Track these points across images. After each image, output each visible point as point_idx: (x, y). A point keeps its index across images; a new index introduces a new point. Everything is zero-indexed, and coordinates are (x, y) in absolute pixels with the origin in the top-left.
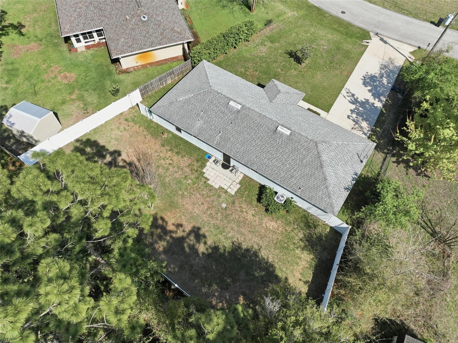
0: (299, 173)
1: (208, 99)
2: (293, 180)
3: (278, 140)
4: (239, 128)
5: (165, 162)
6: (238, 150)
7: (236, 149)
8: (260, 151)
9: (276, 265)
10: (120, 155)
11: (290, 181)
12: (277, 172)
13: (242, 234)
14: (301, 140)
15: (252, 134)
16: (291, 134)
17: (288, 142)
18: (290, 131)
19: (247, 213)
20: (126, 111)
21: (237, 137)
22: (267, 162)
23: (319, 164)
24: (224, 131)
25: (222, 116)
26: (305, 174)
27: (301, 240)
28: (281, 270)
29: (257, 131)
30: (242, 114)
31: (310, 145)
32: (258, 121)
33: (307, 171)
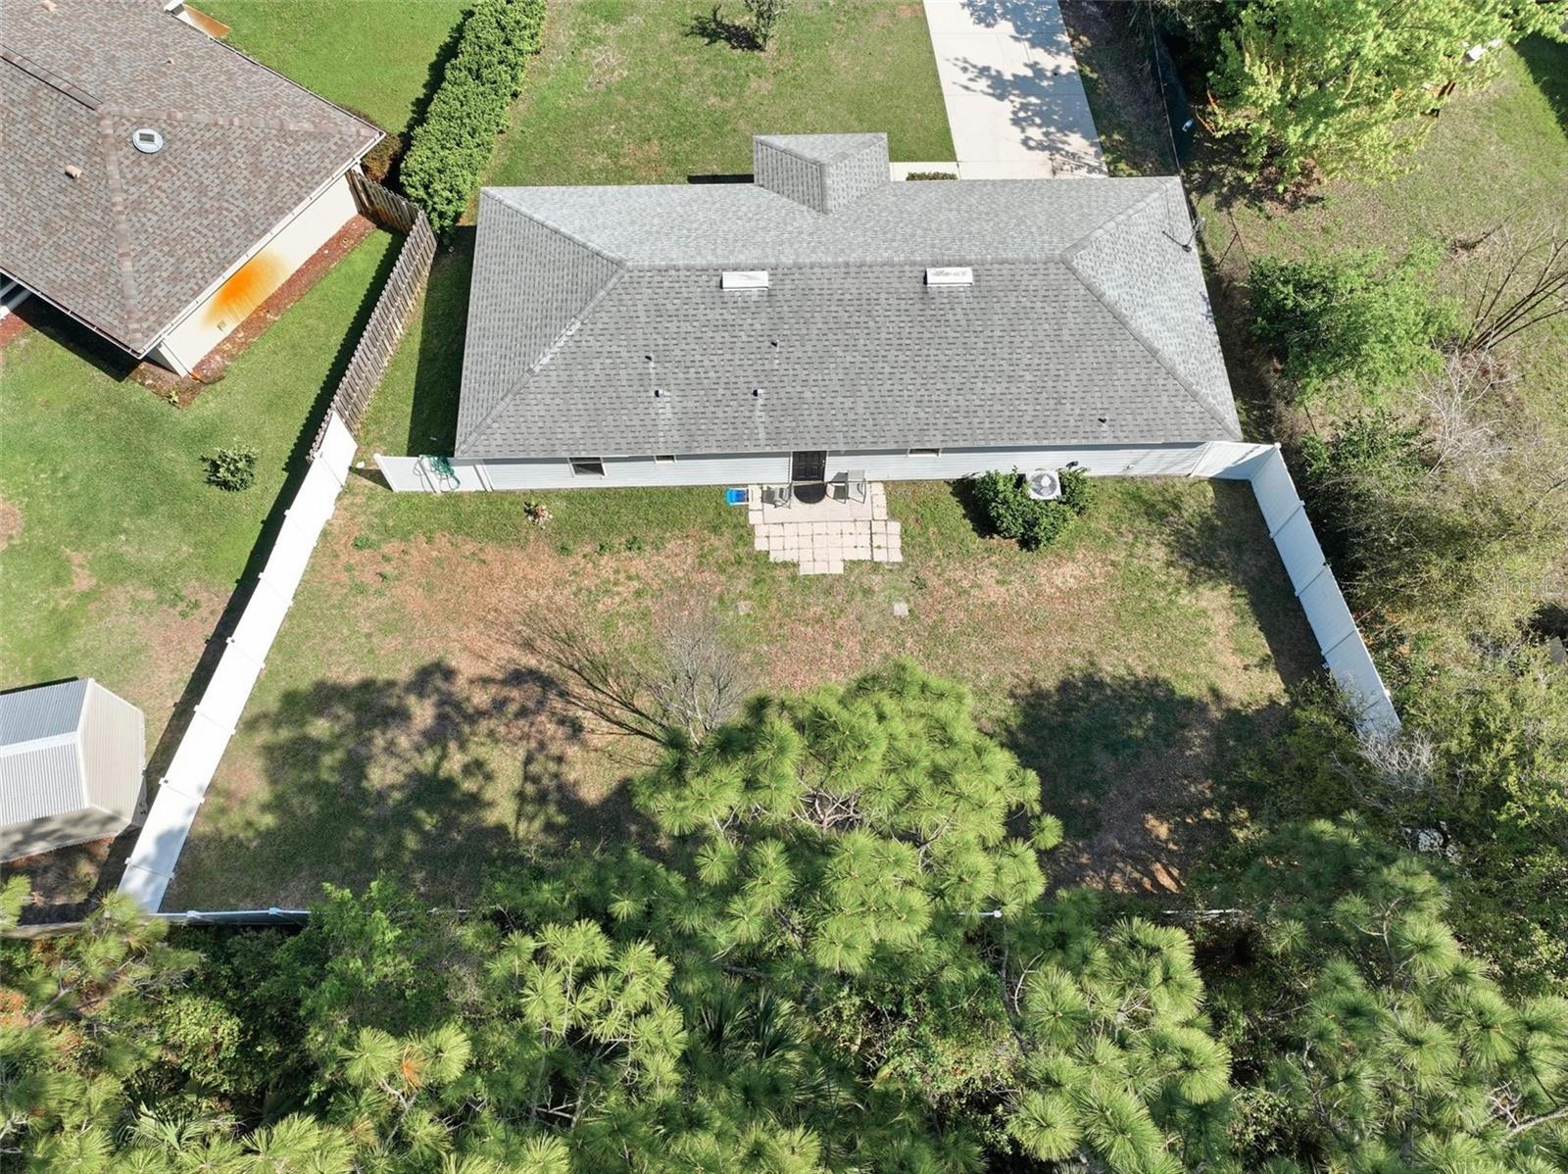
0: (1073, 377)
1: (640, 307)
2: (1069, 406)
3: (950, 317)
4: (809, 347)
5: (617, 599)
6: (851, 416)
7: (840, 416)
8: (919, 381)
9: (1165, 674)
10: (449, 674)
11: (1061, 419)
12: (1007, 413)
13: (1016, 654)
14: (1018, 277)
15: (862, 342)
16: (977, 276)
17: (983, 305)
18: (969, 270)
19: (980, 587)
20: (335, 517)
21: (820, 377)
22: (962, 402)
23: (1110, 319)
24: (766, 384)
25: (728, 339)
26: (1089, 371)
27: (1170, 564)
28: (1185, 677)
29: (871, 324)
30: (789, 297)
31: (1052, 277)
32: (854, 291)
33: (1092, 359)
